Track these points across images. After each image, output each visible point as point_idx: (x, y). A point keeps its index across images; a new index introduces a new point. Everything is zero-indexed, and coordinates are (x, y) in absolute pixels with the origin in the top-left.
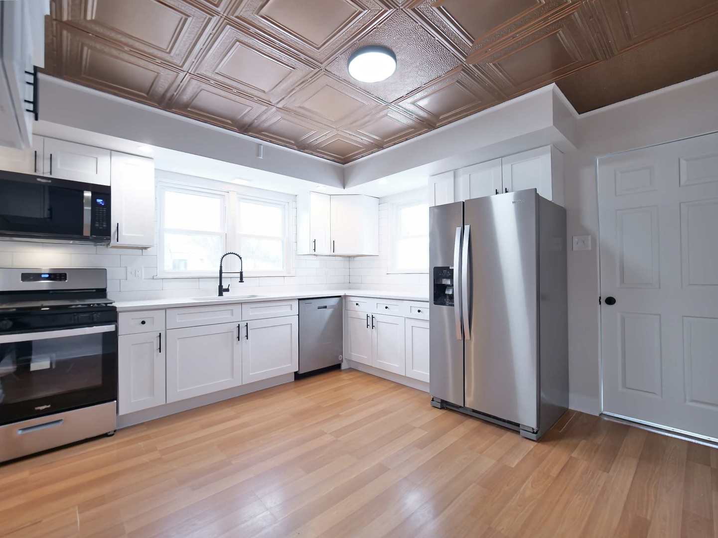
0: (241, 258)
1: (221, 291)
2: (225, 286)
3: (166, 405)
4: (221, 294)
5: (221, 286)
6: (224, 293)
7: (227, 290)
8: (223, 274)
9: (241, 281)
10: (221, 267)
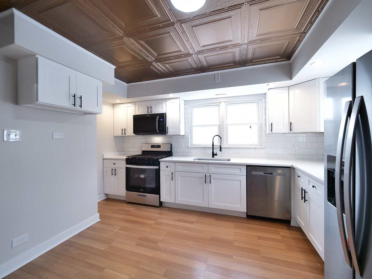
0: (221, 138)
1: (214, 155)
2: (215, 153)
3: (175, 203)
4: (213, 157)
5: (213, 153)
6: (215, 156)
7: (216, 155)
8: (214, 146)
9: (221, 150)
10: (213, 143)
